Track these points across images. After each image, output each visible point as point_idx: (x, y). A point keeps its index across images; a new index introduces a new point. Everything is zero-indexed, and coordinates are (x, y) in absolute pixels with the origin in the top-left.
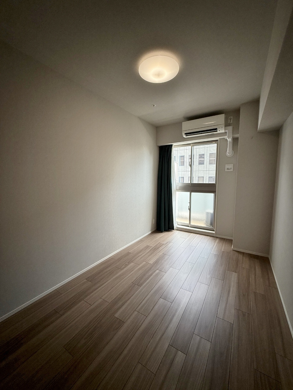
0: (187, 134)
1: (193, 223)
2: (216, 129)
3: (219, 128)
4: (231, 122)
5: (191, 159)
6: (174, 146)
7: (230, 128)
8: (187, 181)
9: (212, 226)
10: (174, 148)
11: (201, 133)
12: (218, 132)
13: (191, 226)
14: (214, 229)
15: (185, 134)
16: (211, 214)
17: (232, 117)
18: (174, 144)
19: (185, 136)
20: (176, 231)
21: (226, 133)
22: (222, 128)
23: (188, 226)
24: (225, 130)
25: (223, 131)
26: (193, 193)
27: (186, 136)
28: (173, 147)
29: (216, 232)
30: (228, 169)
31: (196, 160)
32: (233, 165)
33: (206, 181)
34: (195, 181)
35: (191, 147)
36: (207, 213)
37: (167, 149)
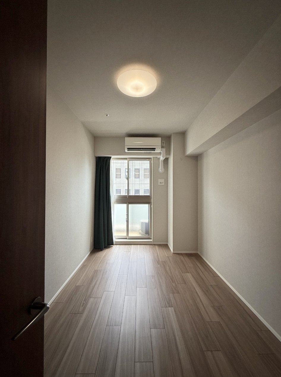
0: (129, 149)
1: (131, 235)
2: (155, 149)
3: (157, 148)
4: (164, 145)
5: (128, 172)
6: (113, 158)
7: (164, 149)
8: (124, 193)
9: (148, 235)
10: (112, 161)
11: (141, 150)
12: (156, 151)
13: (129, 238)
14: (150, 237)
15: (128, 148)
16: (146, 223)
17: (164, 141)
18: (113, 157)
19: (126, 151)
20: (116, 245)
21: (160, 153)
22: (159, 148)
23: (126, 239)
24: (161, 150)
25: (159, 151)
26: (129, 205)
27: (128, 150)
28: (111, 159)
29: (153, 240)
30: (160, 183)
31: (132, 173)
32: (164, 179)
33: (142, 193)
34: (132, 193)
35: (127, 161)
36: (142, 223)
37: (105, 160)
